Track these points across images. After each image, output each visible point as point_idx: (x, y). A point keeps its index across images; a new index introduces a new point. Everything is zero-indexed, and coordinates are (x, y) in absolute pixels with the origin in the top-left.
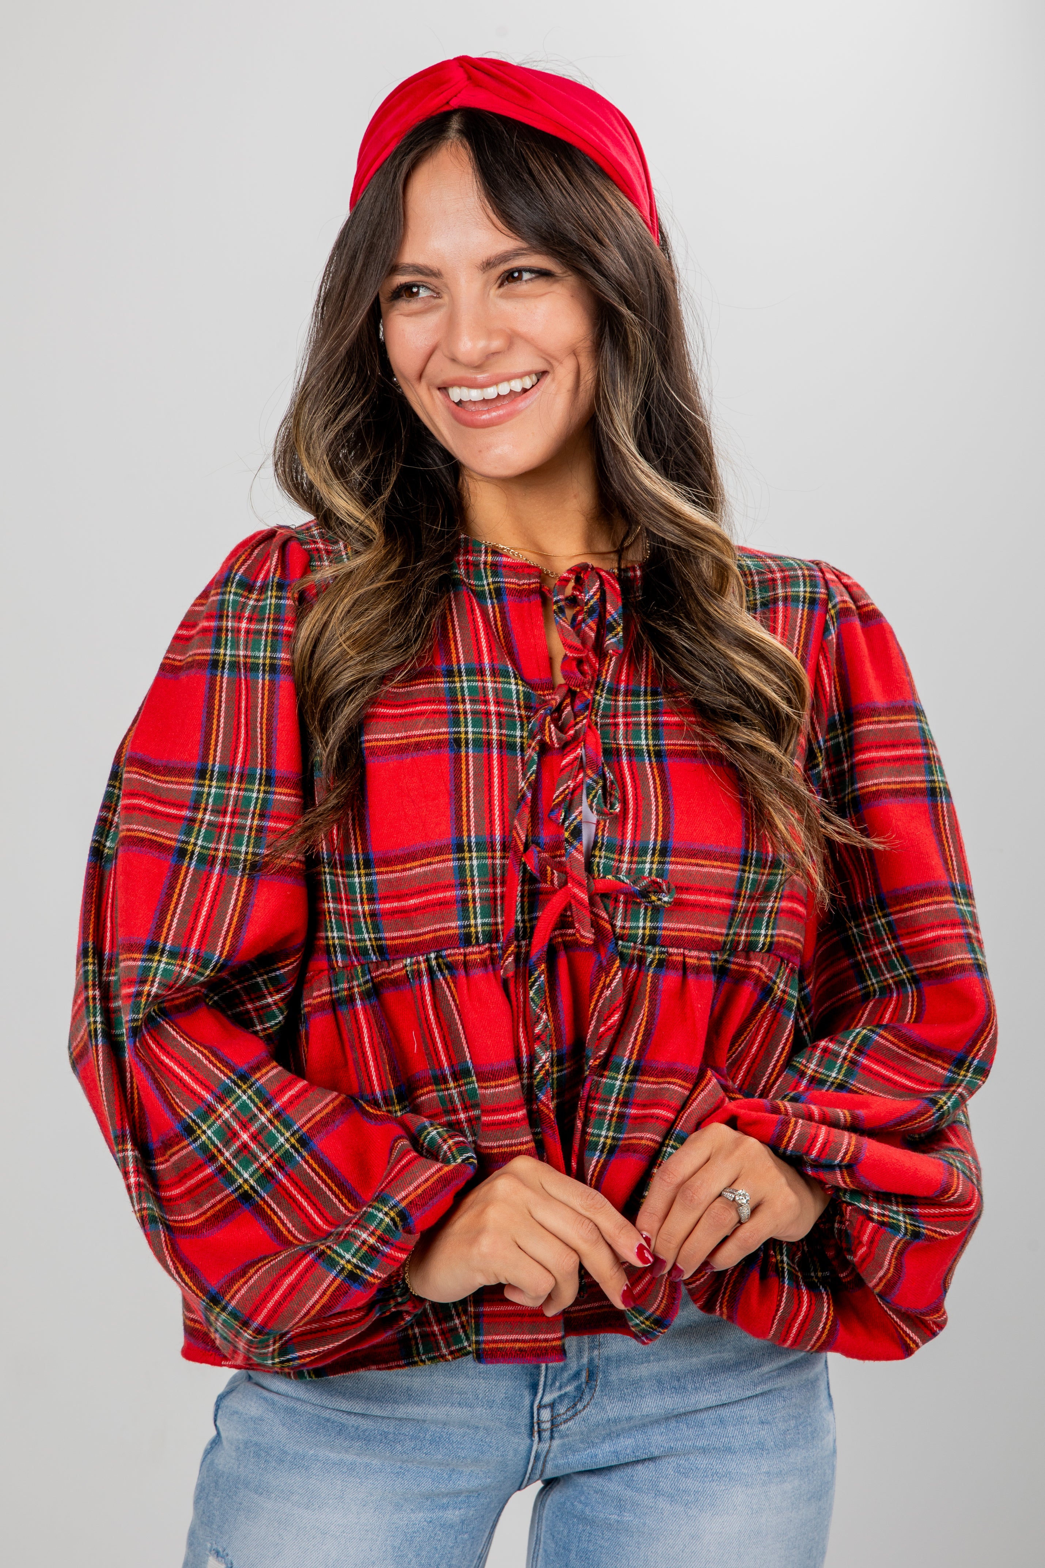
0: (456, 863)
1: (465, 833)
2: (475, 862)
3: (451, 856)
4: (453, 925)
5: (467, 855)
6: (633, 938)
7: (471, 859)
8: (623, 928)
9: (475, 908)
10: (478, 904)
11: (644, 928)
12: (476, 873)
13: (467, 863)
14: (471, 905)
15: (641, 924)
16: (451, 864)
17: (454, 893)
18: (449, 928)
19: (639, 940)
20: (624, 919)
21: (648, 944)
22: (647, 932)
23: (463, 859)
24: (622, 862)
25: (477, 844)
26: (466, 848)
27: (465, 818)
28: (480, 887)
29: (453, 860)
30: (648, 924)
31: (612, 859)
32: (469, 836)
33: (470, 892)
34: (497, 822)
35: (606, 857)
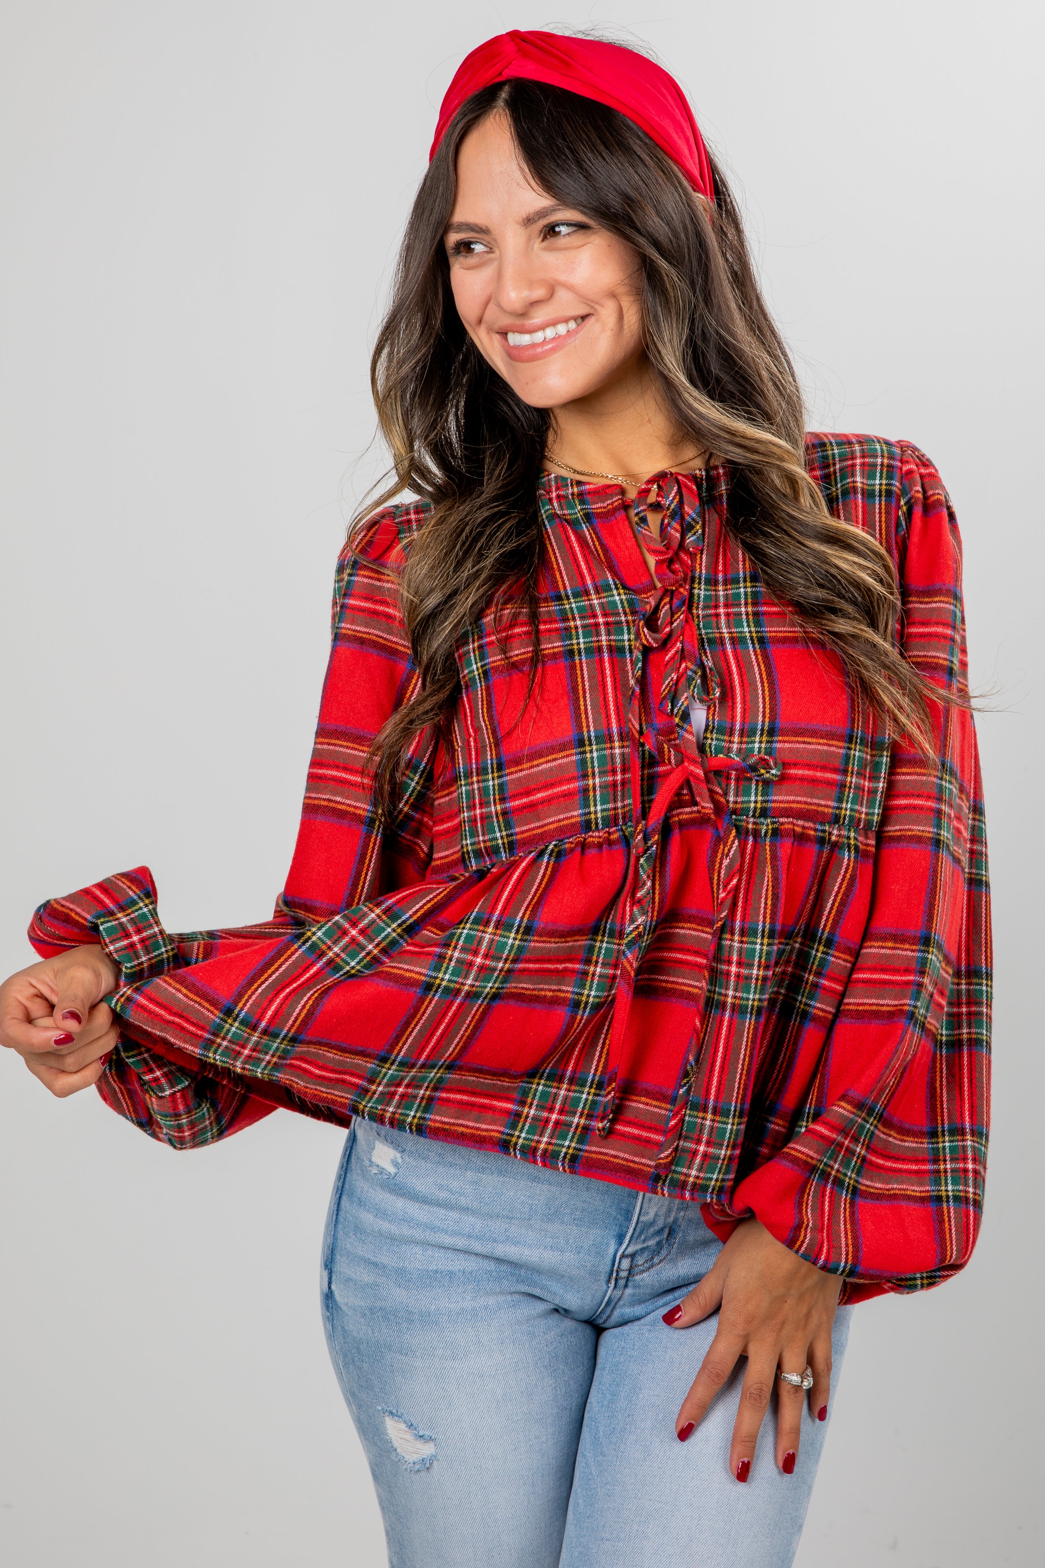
0: (578, 757)
1: (585, 729)
2: (595, 754)
3: (574, 751)
4: (575, 813)
5: (588, 748)
6: (745, 811)
7: (591, 751)
8: (735, 802)
9: (595, 796)
10: (598, 793)
11: (756, 802)
12: (596, 764)
13: (588, 755)
14: (591, 794)
15: (753, 798)
16: (574, 758)
17: (577, 784)
18: (572, 817)
19: (751, 813)
20: (736, 795)
21: (760, 817)
22: (759, 805)
23: (584, 752)
24: (733, 742)
25: (596, 737)
26: (587, 742)
27: (583, 716)
28: (600, 777)
29: (576, 754)
30: (760, 798)
31: (723, 741)
32: (589, 731)
33: (591, 782)
34: (613, 716)
35: (717, 739)
